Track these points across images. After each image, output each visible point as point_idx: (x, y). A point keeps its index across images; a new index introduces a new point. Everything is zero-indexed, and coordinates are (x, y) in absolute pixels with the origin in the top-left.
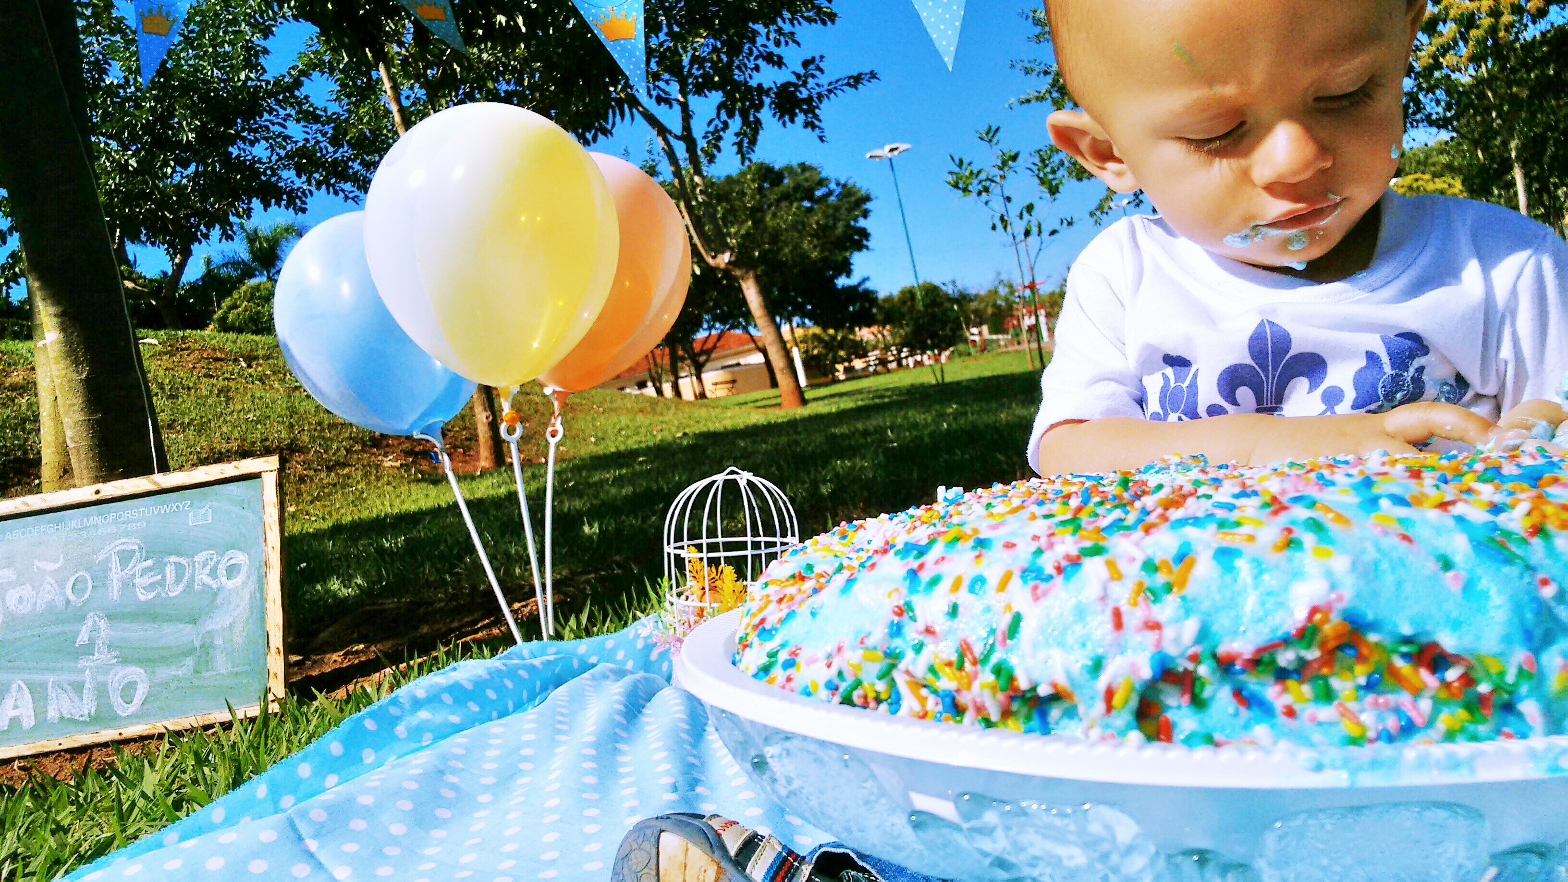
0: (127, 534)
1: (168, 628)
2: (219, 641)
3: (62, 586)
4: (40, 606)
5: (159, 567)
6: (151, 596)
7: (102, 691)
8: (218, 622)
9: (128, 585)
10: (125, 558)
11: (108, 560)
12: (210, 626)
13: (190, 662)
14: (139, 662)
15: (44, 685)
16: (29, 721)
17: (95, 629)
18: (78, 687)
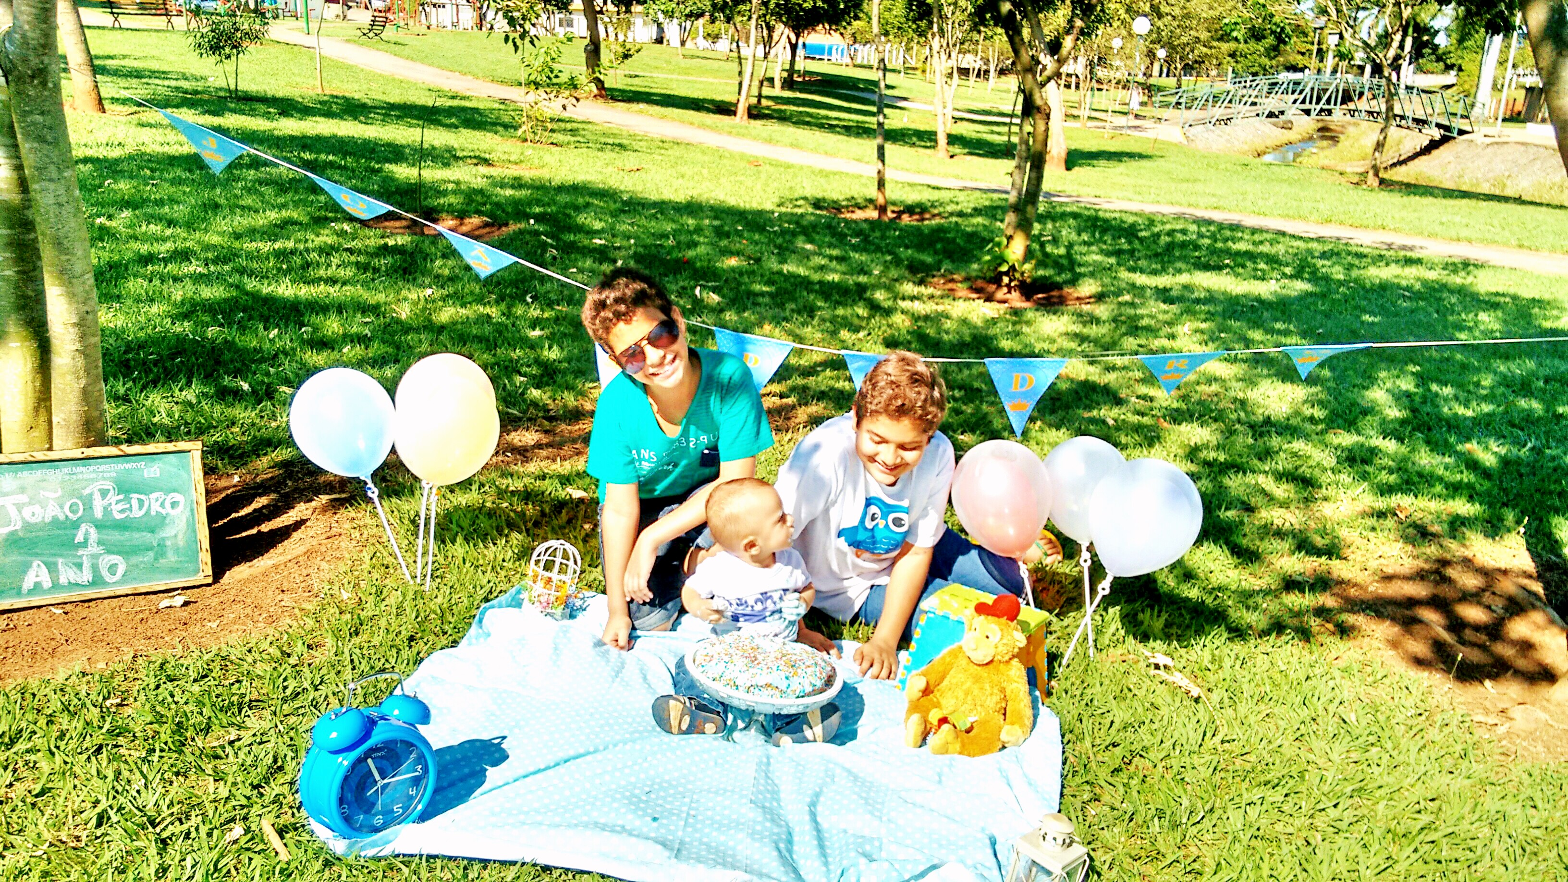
0: (104, 479)
1: (136, 535)
2: (169, 543)
3: (62, 507)
4: (48, 519)
5: (128, 500)
6: (123, 516)
7: (95, 569)
8: (168, 532)
9: (106, 510)
10: (104, 493)
11: (91, 494)
12: (163, 534)
13: (151, 554)
14: (118, 553)
15: (55, 564)
16: (47, 583)
17: (87, 533)
18: (79, 566)
